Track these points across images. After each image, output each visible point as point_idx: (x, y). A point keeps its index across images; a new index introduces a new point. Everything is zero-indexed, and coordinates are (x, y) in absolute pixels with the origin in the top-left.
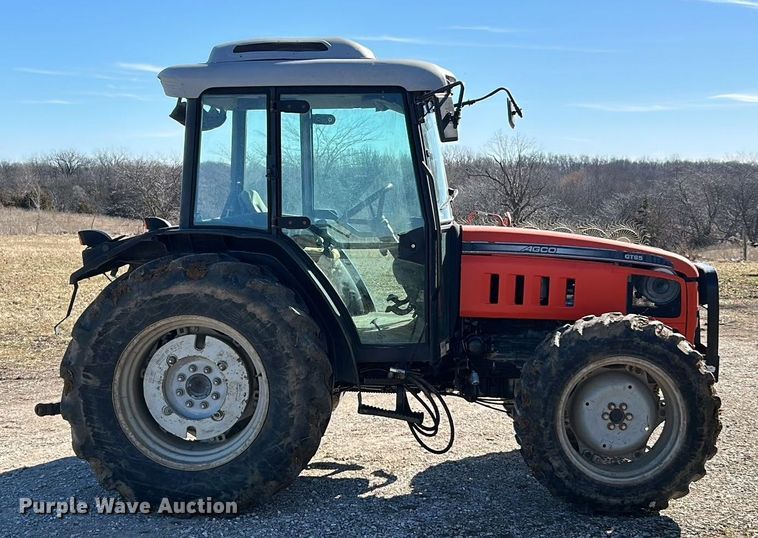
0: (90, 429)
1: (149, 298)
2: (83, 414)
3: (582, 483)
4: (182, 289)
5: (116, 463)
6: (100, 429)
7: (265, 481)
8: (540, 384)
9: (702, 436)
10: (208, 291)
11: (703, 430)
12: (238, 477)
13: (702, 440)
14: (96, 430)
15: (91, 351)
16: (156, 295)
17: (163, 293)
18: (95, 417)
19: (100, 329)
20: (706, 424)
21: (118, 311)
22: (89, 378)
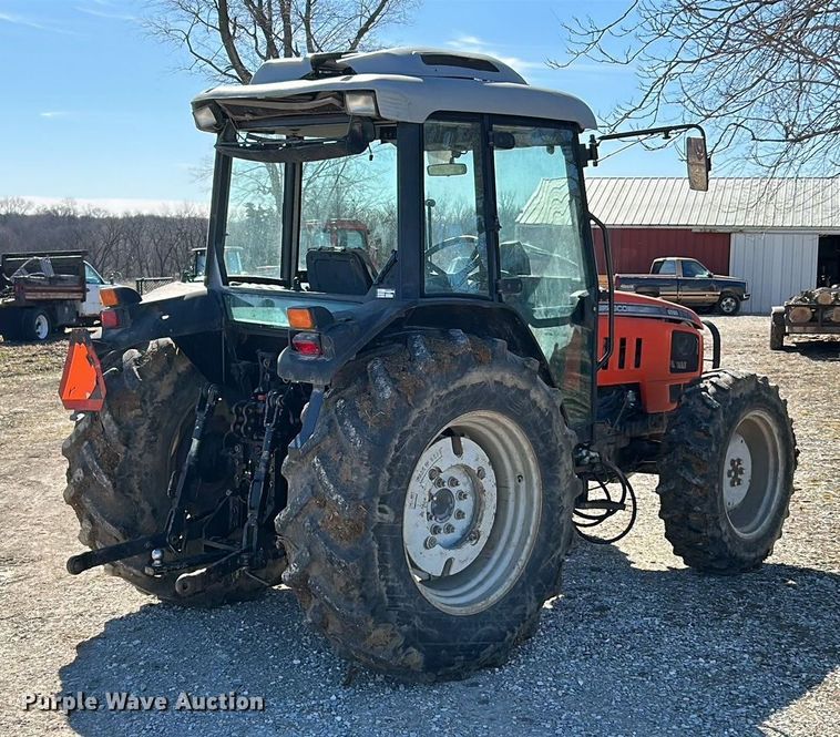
0: (383, 583)
1: (444, 392)
2: (377, 563)
4: (475, 377)
5: (409, 624)
6: (393, 581)
8: (714, 448)
10: (497, 378)
12: (518, 610)
14: (390, 583)
15: (387, 474)
16: (451, 388)
17: (457, 385)
18: (389, 566)
19: (397, 442)
21: (415, 415)
22: (385, 512)
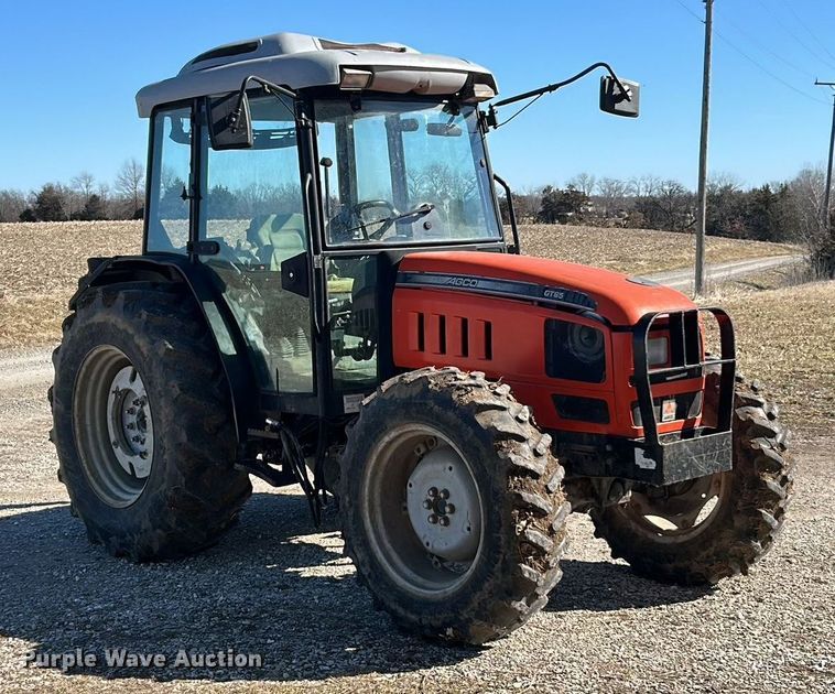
3: (384, 586)
7: (154, 529)
9: (499, 547)
11: (499, 538)
13: (499, 552)
20: (502, 529)
